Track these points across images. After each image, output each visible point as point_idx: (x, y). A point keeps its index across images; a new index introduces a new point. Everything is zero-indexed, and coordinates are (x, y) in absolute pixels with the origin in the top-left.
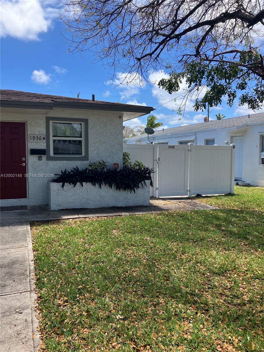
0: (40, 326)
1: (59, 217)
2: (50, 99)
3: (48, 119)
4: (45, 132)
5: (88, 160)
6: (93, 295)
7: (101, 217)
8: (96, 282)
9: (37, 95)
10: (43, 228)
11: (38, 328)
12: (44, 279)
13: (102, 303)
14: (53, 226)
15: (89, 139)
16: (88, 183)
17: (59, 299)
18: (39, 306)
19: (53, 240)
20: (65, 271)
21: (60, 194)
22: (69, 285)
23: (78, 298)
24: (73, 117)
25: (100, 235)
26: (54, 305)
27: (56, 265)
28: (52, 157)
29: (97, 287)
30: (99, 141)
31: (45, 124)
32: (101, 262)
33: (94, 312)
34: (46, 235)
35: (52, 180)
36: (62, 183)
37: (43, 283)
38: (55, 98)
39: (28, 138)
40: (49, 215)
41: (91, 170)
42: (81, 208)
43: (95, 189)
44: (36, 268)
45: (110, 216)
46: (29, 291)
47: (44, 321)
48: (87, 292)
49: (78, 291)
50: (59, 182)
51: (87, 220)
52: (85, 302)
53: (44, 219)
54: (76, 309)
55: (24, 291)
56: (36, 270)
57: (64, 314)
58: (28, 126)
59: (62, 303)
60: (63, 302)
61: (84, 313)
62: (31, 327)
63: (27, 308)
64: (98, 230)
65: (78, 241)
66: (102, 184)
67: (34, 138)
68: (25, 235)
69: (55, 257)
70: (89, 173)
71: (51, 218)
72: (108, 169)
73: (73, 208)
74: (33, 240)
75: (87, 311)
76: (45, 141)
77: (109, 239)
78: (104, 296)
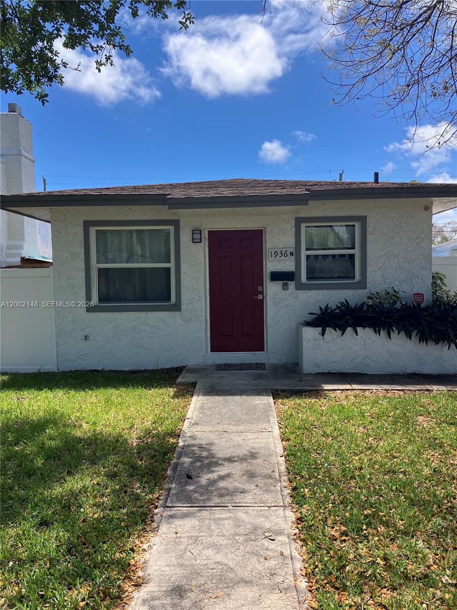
0: (305, 568)
1: (319, 386)
2: (303, 187)
3: (299, 221)
4: (294, 242)
5: (366, 288)
6: (393, 531)
7: (393, 391)
8: (395, 508)
9: (279, 182)
10: (293, 402)
11: (301, 570)
12: (304, 490)
13: (411, 548)
14: (310, 400)
15: (368, 250)
16: (367, 329)
17: (333, 528)
18: (299, 533)
19: (312, 425)
20: (338, 481)
21: (317, 347)
22: (347, 506)
23: (365, 532)
24: (340, 214)
25: (395, 423)
26: (324, 536)
27: (321, 468)
28: (305, 284)
29: (398, 517)
30: (386, 254)
31: (294, 229)
32: (401, 472)
33: (397, 563)
34: (300, 415)
35: (305, 322)
36: (321, 328)
37: (304, 496)
38: (310, 185)
39: (267, 254)
40: (301, 381)
41: (371, 306)
42: (355, 373)
43: (379, 339)
44: (288, 470)
45: (409, 390)
46: (281, 506)
47: (311, 560)
48: (380, 524)
49: (365, 520)
50: (317, 326)
51: (368, 394)
52: (378, 540)
53: (293, 387)
54: (363, 549)
55: (273, 505)
56: (289, 473)
57: (344, 554)
58: (267, 236)
59: (338, 536)
60: (339, 533)
61: (379, 560)
62: (291, 566)
63: (280, 533)
64: (390, 414)
65: (355, 429)
66: (393, 331)
67: (276, 253)
68: (266, 412)
69: (318, 453)
70: (367, 311)
71: (305, 386)
72: (404, 303)
73: (340, 371)
74: (279, 422)
75: (385, 559)
76: (293, 258)
77: (412, 432)
78: (413, 537)
